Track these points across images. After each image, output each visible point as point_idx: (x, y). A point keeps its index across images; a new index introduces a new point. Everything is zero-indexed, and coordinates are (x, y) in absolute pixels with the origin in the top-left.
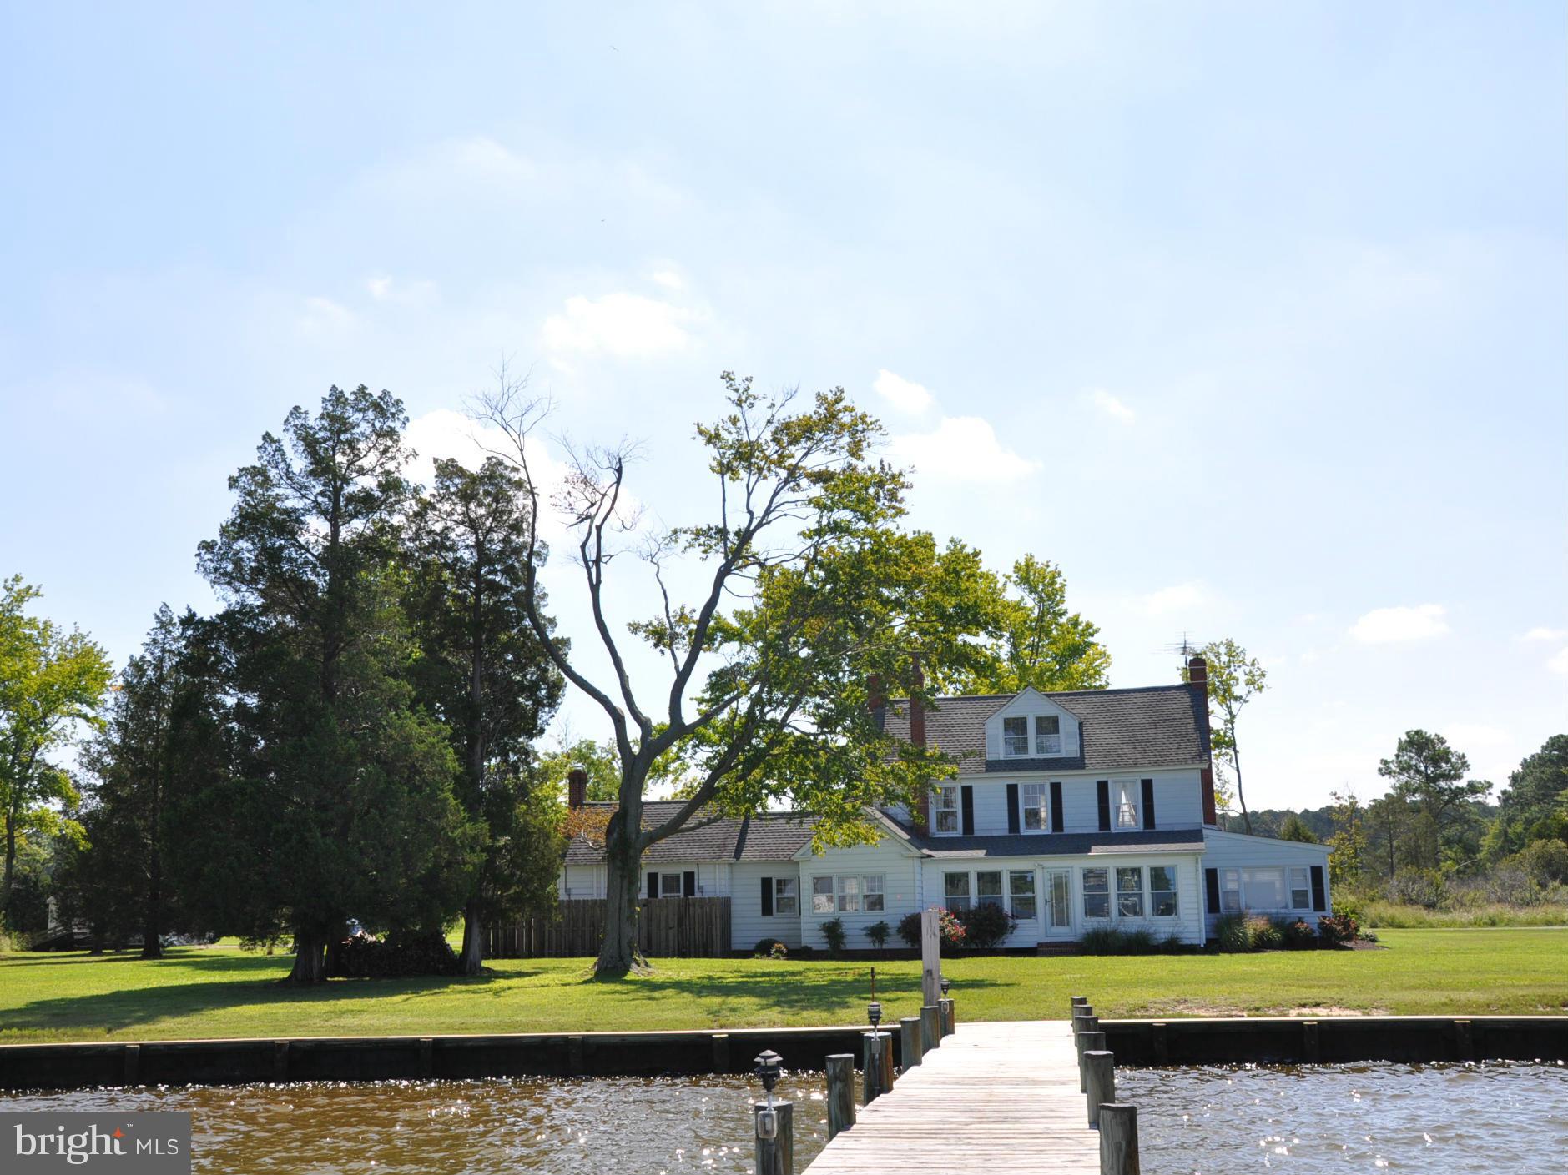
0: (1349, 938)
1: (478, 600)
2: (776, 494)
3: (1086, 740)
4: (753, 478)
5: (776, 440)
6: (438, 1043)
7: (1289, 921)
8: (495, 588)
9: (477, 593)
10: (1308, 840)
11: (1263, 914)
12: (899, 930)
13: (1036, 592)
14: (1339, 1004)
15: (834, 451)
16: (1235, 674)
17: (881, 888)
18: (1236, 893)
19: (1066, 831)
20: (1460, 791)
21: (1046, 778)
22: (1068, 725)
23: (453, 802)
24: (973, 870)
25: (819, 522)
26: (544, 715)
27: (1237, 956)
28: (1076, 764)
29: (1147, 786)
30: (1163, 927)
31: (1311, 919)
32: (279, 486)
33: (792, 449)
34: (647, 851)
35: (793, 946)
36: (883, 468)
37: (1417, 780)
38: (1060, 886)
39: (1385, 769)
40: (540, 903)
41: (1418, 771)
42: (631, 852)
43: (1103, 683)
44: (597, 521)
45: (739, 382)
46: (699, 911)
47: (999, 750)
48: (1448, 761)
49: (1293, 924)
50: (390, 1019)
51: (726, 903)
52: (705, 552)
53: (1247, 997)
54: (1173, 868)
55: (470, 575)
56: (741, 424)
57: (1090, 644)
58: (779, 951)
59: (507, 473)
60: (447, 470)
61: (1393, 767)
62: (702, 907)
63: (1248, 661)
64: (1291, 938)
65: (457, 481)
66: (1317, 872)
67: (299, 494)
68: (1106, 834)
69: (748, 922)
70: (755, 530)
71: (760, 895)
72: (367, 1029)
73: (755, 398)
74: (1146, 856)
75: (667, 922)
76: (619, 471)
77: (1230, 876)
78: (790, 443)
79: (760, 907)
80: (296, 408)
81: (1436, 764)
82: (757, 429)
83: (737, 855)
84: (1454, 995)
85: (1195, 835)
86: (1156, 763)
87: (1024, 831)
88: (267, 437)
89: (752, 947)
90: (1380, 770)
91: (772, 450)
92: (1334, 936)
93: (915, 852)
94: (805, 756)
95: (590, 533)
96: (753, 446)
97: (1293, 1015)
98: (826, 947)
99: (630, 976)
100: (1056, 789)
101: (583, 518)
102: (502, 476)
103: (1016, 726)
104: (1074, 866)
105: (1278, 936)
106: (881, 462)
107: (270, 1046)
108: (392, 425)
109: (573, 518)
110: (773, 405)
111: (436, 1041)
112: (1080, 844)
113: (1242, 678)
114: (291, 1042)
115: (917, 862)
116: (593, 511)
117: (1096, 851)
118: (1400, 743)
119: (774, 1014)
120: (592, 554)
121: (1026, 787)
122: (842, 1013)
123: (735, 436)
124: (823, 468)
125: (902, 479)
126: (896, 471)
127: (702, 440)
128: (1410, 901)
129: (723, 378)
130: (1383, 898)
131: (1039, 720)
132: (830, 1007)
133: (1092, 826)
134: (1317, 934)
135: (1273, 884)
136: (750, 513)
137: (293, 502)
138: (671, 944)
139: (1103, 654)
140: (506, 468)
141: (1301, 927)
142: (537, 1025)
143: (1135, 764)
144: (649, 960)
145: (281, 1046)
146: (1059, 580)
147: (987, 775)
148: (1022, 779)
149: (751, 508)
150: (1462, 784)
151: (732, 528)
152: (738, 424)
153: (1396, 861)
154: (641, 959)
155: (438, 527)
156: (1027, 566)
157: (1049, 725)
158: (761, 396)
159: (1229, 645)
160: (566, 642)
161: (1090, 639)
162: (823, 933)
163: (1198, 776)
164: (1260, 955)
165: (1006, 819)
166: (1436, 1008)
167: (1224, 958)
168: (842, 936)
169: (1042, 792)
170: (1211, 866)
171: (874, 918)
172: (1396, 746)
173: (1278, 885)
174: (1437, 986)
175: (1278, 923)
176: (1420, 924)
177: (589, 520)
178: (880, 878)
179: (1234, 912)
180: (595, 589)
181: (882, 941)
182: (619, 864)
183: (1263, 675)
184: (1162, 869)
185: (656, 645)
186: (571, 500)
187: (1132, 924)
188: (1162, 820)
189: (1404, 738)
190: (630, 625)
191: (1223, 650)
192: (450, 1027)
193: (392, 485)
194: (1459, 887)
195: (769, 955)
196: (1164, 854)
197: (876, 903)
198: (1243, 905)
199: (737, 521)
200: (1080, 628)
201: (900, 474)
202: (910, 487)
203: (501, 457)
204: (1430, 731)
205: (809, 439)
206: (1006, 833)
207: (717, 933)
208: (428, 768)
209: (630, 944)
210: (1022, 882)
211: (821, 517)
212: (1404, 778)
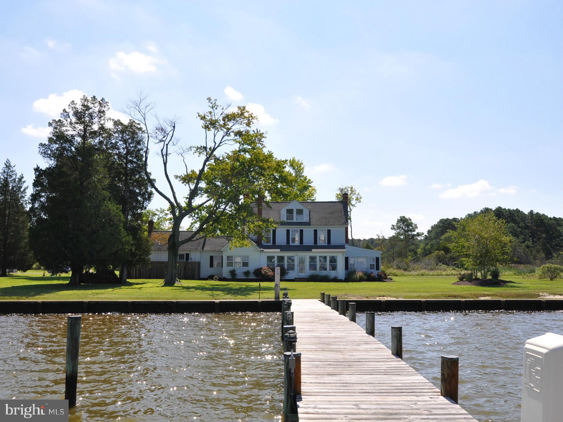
0: (386, 278)
1: (127, 166)
2: (223, 137)
3: (311, 217)
4: (216, 131)
5: (224, 120)
6: (133, 303)
7: (368, 273)
8: (131, 162)
9: (126, 164)
10: (371, 249)
11: (362, 271)
12: (253, 273)
13: (295, 169)
14: (390, 296)
15: (241, 124)
16: (352, 197)
17: (248, 260)
18: (354, 265)
19: (304, 244)
20: (415, 235)
21: (299, 228)
22: (306, 212)
23: (123, 230)
24: (276, 255)
25: (239, 148)
26: (146, 203)
27: (354, 283)
28: (308, 224)
29: (329, 232)
30: (333, 274)
31: (375, 273)
32: (67, 127)
33: (228, 123)
34: (180, 247)
35: (220, 277)
36: (257, 131)
37: (402, 231)
38: (302, 261)
39: (393, 228)
40: (144, 262)
41: (403, 229)
42: (176, 247)
43: (314, 198)
44: (167, 142)
45: (212, 101)
46: (191, 265)
47: (284, 219)
48: (412, 226)
49: (370, 274)
50: (114, 296)
51: (199, 263)
52: (199, 154)
53: (364, 294)
54: (336, 256)
55: (124, 158)
56: (213, 114)
57: (310, 186)
58: (216, 278)
59: (136, 125)
60: (117, 123)
61: (395, 227)
62: (192, 264)
63: (357, 193)
64: (369, 278)
65: (120, 127)
66: (377, 259)
67: (73, 130)
68: (316, 246)
69: (205, 269)
70: (217, 148)
71: (209, 261)
72: (108, 298)
73: (218, 106)
74: (328, 253)
75: (181, 268)
76: (174, 127)
77: (351, 259)
78: (228, 121)
79: (209, 265)
80: (73, 101)
81: (408, 227)
82: (218, 115)
83: (203, 249)
84: (420, 294)
85: (343, 247)
86: (332, 225)
87: (291, 244)
88: (64, 110)
89: (207, 277)
90: (391, 228)
91: (222, 122)
92: (381, 278)
93: (259, 249)
94: (232, 220)
95: (164, 146)
96: (216, 121)
97: (378, 299)
98: (230, 277)
99: (176, 285)
100: (301, 231)
101: (161, 141)
102: (135, 126)
103: (290, 212)
104: (307, 255)
105: (365, 277)
106: (257, 129)
107: (82, 303)
108: (104, 109)
109: (157, 141)
110: (223, 109)
111: (133, 302)
112: (308, 248)
113: (355, 198)
114: (89, 301)
115: (259, 252)
116: (164, 139)
117: (313, 250)
118: (398, 220)
119: (229, 296)
120: (164, 153)
121: (292, 230)
122: (250, 296)
123: (210, 118)
124: (239, 130)
125: (263, 135)
126: (261, 132)
127: (199, 118)
128: (399, 268)
129: (208, 99)
130: (391, 267)
131: (297, 210)
132: (245, 295)
133: (312, 243)
134: (377, 277)
135: (363, 262)
136: (215, 143)
137: (71, 132)
138: (182, 275)
139: (314, 190)
140: (136, 123)
141: (372, 275)
142: (159, 298)
143: (326, 225)
144: (181, 280)
145: (85, 303)
146: (302, 166)
147: (281, 226)
148: (291, 228)
149: (215, 141)
150: (415, 233)
151: (208, 147)
152: (212, 114)
153: (395, 256)
154: (178, 280)
155: (113, 141)
156: (293, 161)
157: (300, 212)
158: (219, 105)
159: (352, 188)
160: (154, 180)
161: (310, 184)
162: (230, 273)
163: (344, 229)
164: (361, 283)
165: (286, 240)
166: (416, 297)
167: (350, 283)
168: (235, 274)
169: (297, 232)
170: (347, 256)
171: (245, 269)
172: (397, 220)
173: (365, 262)
174: (415, 292)
175: (365, 274)
176: (402, 275)
177: (163, 142)
178: (248, 257)
179: (353, 270)
180: (165, 164)
181: (248, 276)
182: (172, 250)
183: (361, 198)
184: (333, 257)
185: (183, 183)
186: (157, 135)
187: (324, 273)
188: (333, 242)
189: (399, 218)
190: (175, 176)
191: (349, 189)
192: (134, 298)
193: (102, 128)
194: (413, 264)
195: (213, 280)
196: (334, 252)
197: (245, 264)
198: (355, 268)
199: (211, 145)
200: (307, 181)
201: (263, 133)
202: (266, 138)
203: (134, 120)
204: (407, 217)
205: (234, 120)
206: (285, 244)
207: (196, 273)
208: (116, 219)
209: (175, 275)
210: (291, 259)
211: (240, 146)
212: (398, 231)
